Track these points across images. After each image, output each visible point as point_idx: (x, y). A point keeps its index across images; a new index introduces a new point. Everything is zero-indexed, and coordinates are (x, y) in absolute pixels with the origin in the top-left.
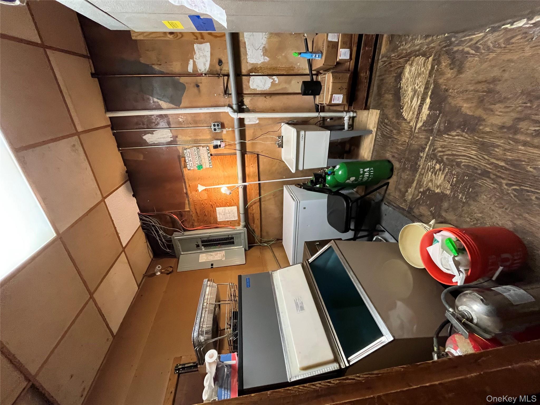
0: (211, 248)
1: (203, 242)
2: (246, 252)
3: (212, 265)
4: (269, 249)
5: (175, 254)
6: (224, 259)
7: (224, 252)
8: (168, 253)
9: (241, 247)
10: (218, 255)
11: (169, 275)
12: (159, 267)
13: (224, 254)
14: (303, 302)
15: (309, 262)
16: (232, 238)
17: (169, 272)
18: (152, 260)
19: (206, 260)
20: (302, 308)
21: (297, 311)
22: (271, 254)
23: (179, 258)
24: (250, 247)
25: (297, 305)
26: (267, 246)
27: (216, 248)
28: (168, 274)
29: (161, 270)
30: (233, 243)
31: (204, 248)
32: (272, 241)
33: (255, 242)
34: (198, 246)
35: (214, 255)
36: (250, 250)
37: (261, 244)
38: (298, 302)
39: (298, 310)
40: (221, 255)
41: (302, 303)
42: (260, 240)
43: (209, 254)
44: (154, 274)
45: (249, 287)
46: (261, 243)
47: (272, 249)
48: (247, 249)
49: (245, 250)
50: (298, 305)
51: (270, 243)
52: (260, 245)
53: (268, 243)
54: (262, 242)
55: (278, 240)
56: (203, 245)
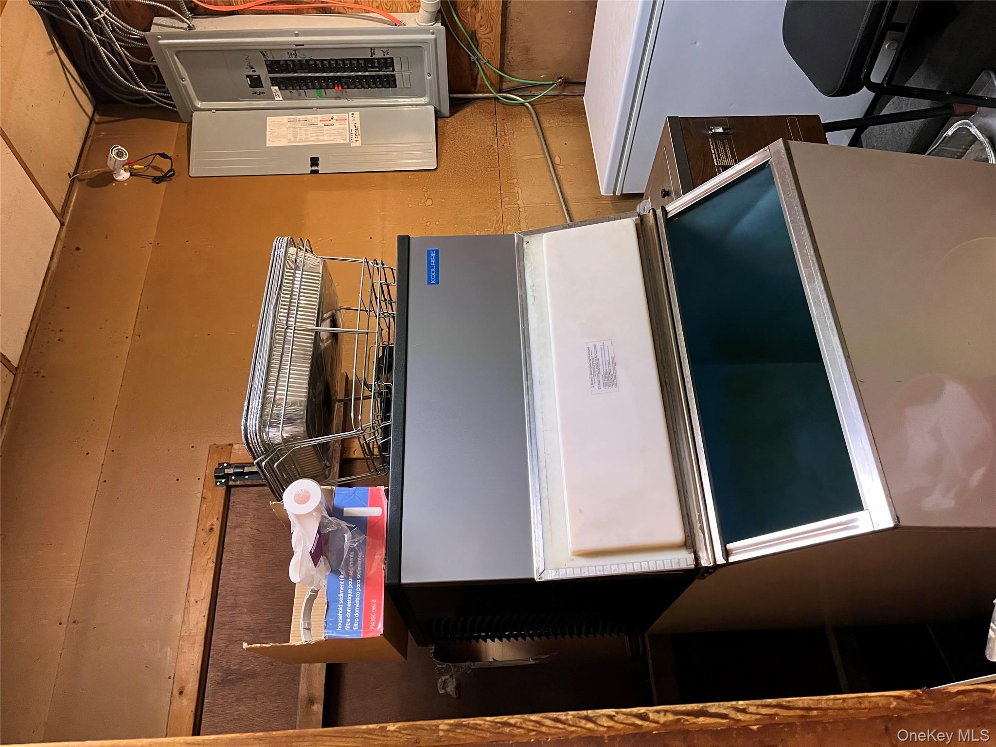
0: (306, 97)
1: (273, 66)
2: (440, 121)
3: (315, 161)
4: (529, 120)
5: (174, 106)
6: (359, 144)
7: (357, 114)
8: (145, 100)
9: (423, 100)
10: (337, 125)
11: (164, 185)
12: (120, 154)
13: (358, 125)
14: (617, 361)
15: (665, 213)
16: (388, 63)
17: (159, 174)
18: (92, 120)
19: (290, 141)
20: (610, 380)
21: (593, 387)
22: (535, 140)
23: (190, 124)
24: (456, 105)
25: (594, 366)
26: (523, 104)
27: (327, 97)
28: (157, 180)
29: (129, 163)
30: (389, 82)
31: (279, 92)
32: (544, 86)
33: (475, 85)
34: (256, 82)
35: (320, 124)
36: (458, 114)
37: (498, 95)
38: (599, 357)
39: (596, 386)
40: (347, 126)
41: (614, 363)
42: (495, 79)
43: (302, 117)
44: (107, 178)
45: (437, 282)
46: (500, 91)
47: (542, 118)
48: (446, 110)
49: (438, 115)
50: (598, 366)
51: (534, 92)
52: (496, 98)
53: (527, 93)
54: (505, 86)
55: (567, 83)
56: (274, 82)
